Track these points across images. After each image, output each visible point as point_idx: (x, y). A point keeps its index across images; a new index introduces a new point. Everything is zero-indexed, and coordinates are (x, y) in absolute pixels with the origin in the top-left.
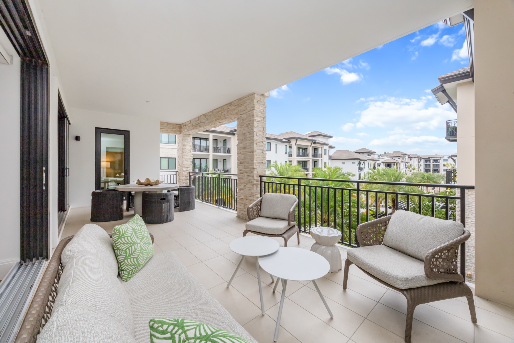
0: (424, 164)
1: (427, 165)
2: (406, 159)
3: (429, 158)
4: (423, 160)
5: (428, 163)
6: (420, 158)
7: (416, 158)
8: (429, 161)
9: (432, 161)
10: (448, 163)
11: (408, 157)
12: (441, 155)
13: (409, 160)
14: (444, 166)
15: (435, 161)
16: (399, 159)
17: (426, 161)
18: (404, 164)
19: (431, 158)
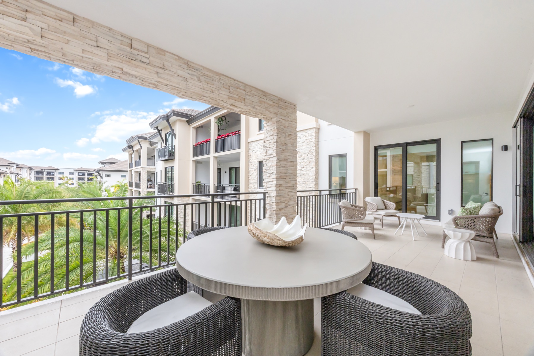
0: (35, 177)
1: (38, 177)
2: (14, 169)
3: (42, 170)
4: (33, 172)
5: (40, 176)
6: (31, 169)
7: (26, 169)
8: (42, 173)
9: (45, 173)
10: (64, 176)
11: (17, 167)
12: (56, 167)
13: (17, 171)
14: (60, 179)
15: (49, 173)
16: (7, 168)
17: (37, 173)
18: (15, 177)
19: (44, 169)
